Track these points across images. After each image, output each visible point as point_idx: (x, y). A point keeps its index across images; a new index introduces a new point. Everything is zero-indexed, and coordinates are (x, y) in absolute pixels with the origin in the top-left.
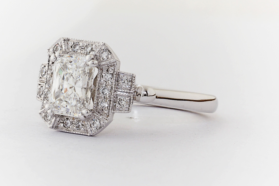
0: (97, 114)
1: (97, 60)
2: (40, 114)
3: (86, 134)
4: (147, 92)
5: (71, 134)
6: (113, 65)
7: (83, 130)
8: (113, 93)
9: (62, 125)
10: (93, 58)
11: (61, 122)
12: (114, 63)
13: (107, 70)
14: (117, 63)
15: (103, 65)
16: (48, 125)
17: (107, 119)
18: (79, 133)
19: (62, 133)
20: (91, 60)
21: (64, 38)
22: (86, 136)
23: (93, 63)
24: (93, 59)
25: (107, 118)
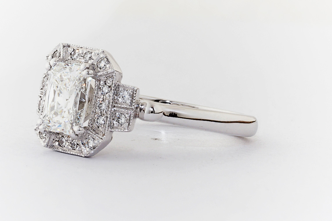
0: (92, 132)
1: (94, 69)
2: (35, 130)
3: (81, 155)
4: (153, 109)
5: (66, 154)
6: (111, 76)
7: (77, 150)
8: (111, 109)
9: (57, 143)
10: (88, 67)
11: (56, 141)
12: (113, 74)
13: (105, 82)
14: (115, 74)
15: (101, 76)
16: (43, 143)
17: (102, 139)
18: (74, 153)
19: (57, 152)
20: (85, 69)
21: (64, 44)
22: (80, 157)
23: (88, 73)
24: (88, 69)
25: (102, 137)
